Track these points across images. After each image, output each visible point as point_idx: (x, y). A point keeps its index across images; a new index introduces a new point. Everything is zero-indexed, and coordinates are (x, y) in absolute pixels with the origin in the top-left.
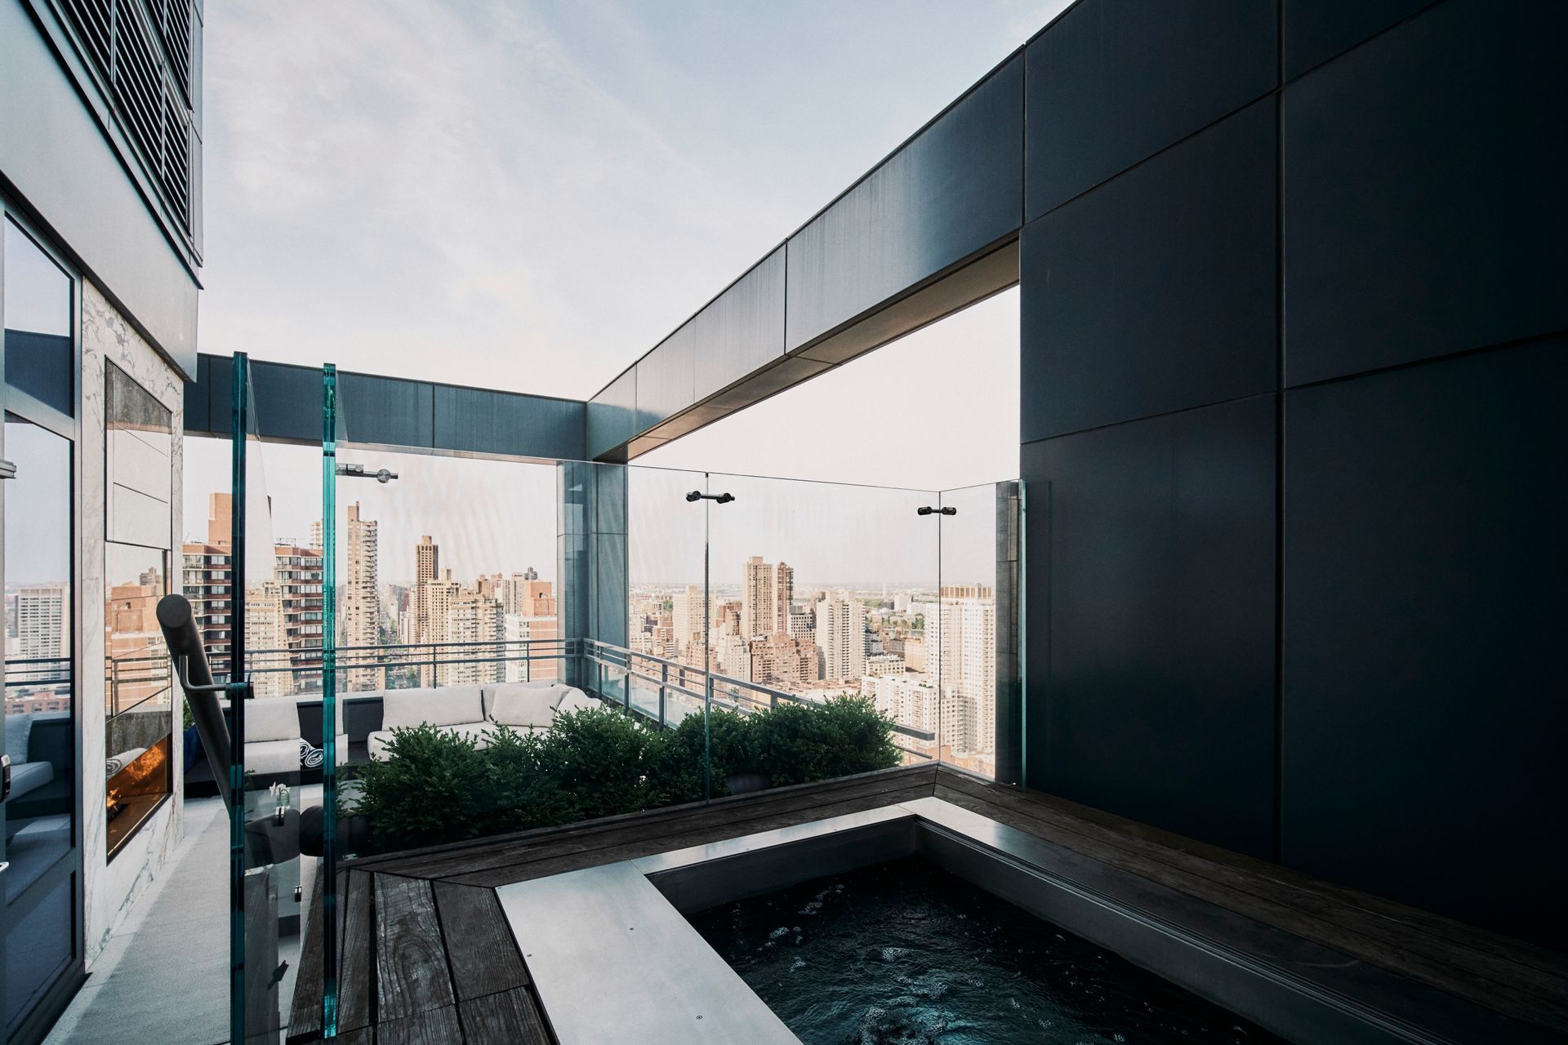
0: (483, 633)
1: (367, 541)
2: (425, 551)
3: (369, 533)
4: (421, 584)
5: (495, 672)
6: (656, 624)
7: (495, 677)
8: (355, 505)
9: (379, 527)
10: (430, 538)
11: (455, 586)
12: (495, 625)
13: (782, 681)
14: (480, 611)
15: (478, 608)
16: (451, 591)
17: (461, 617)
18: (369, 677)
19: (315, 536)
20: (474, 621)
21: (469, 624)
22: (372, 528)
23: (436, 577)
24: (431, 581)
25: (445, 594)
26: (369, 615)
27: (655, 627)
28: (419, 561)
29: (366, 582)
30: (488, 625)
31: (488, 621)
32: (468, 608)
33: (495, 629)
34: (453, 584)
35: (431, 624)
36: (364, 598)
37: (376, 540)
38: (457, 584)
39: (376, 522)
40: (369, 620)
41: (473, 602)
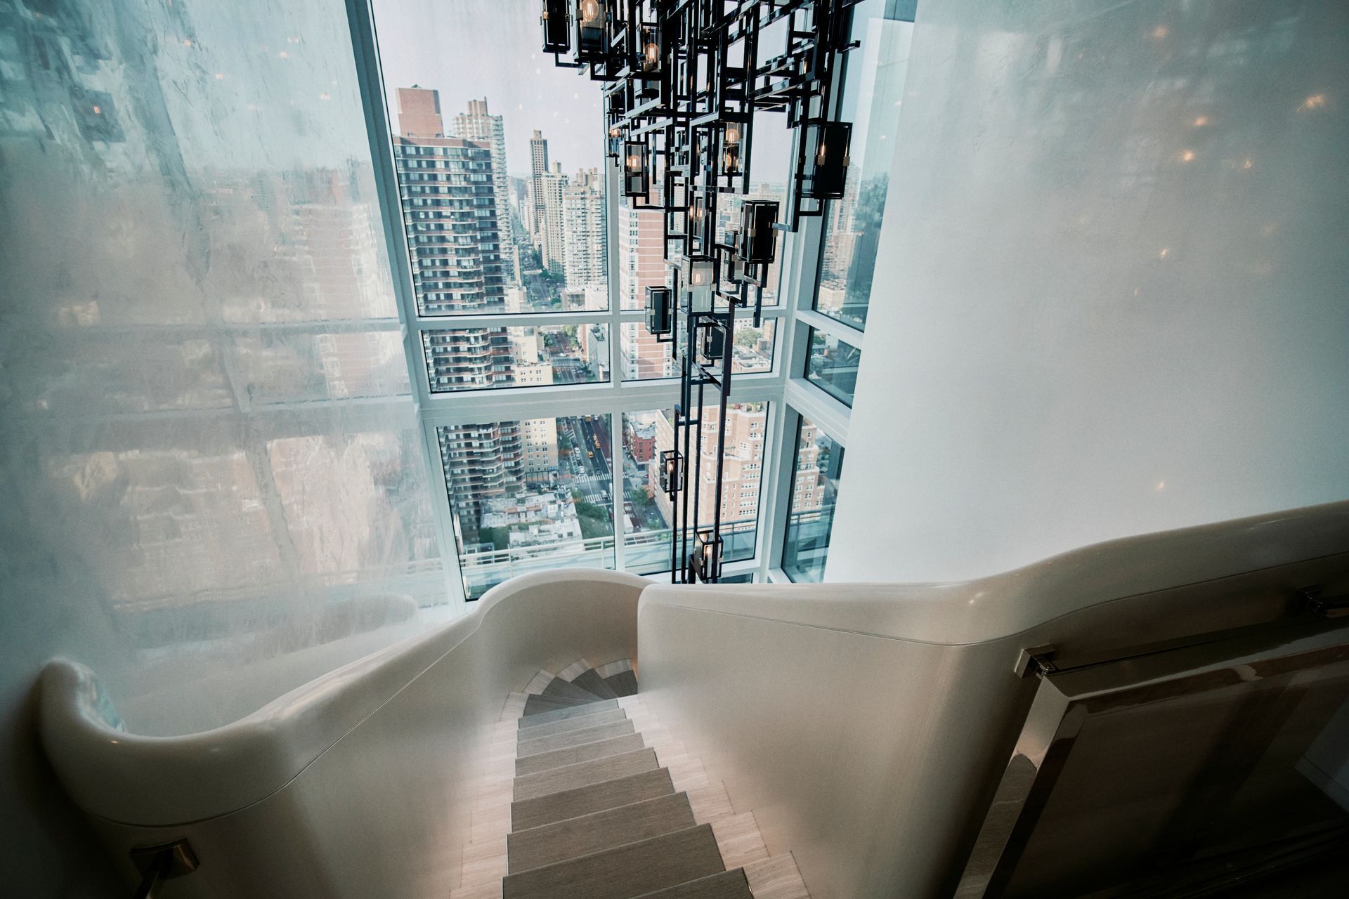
0: (591, 221)
1: (497, 135)
2: (537, 145)
3: (497, 128)
4: (536, 176)
5: (601, 256)
6: (729, 220)
7: (601, 260)
8: (483, 100)
9: (504, 122)
10: (540, 132)
11: (564, 179)
12: (600, 215)
13: (838, 278)
14: (588, 202)
15: (586, 198)
16: (562, 182)
17: (573, 206)
18: (508, 255)
19: (457, 130)
20: (583, 211)
21: (580, 213)
22: (499, 123)
23: (546, 169)
24: (544, 173)
25: (557, 185)
26: (503, 202)
27: (728, 222)
28: (533, 155)
29: (499, 173)
30: (595, 215)
31: (595, 211)
32: (578, 199)
33: (600, 218)
34: (563, 177)
35: (548, 212)
36: (499, 187)
37: (503, 134)
38: (566, 177)
39: (501, 117)
40: (504, 207)
41: (582, 194)
